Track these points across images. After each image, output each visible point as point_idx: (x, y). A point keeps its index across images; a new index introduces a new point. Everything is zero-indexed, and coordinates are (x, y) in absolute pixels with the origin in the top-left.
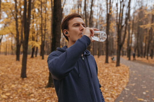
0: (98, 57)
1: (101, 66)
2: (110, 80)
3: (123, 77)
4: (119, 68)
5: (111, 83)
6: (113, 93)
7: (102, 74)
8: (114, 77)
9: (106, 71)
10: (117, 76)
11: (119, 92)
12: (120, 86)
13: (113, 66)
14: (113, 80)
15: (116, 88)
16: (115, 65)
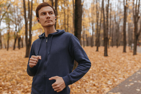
0: (117, 47)
1: (119, 55)
2: (125, 65)
3: (137, 63)
4: (135, 56)
5: (125, 68)
6: (125, 75)
7: (118, 61)
8: (129, 63)
9: (123, 59)
10: (132, 63)
11: (131, 74)
12: (133, 70)
13: (130, 55)
14: (127, 66)
15: (129, 72)
16: (132, 54)
